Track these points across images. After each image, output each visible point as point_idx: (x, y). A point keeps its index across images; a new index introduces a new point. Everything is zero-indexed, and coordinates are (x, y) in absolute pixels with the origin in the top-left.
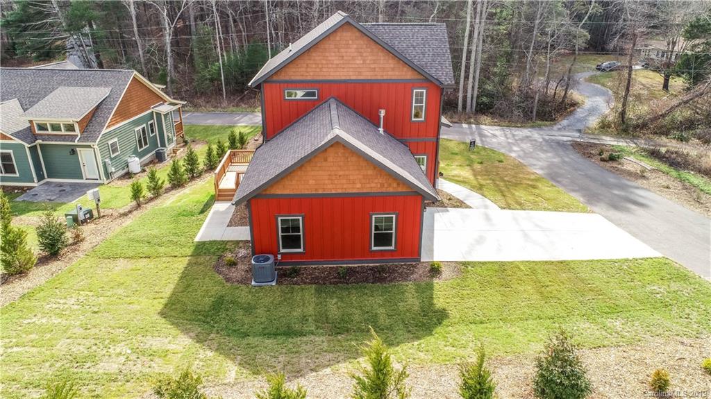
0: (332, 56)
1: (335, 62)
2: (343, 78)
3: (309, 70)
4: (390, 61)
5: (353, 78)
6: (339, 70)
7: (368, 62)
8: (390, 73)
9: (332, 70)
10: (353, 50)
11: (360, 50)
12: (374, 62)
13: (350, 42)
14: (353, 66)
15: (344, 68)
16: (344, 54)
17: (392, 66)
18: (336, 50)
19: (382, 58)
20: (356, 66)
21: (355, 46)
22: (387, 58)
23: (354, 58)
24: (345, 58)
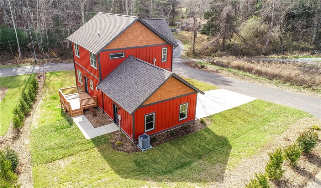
0: (130, 36)
1: (132, 39)
2: (135, 46)
3: (120, 43)
4: (154, 37)
5: (139, 45)
6: (133, 42)
7: (145, 38)
8: (154, 42)
9: (130, 43)
10: (139, 33)
11: (141, 32)
12: (147, 37)
13: (138, 29)
14: (139, 40)
15: (135, 41)
16: (135, 35)
17: (154, 39)
18: (132, 33)
19: (150, 35)
20: (140, 40)
21: (140, 31)
22: (152, 35)
23: (139, 36)
24: (136, 37)
